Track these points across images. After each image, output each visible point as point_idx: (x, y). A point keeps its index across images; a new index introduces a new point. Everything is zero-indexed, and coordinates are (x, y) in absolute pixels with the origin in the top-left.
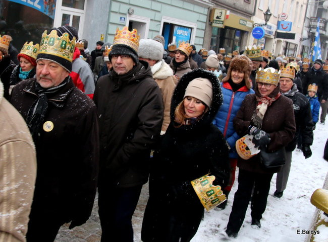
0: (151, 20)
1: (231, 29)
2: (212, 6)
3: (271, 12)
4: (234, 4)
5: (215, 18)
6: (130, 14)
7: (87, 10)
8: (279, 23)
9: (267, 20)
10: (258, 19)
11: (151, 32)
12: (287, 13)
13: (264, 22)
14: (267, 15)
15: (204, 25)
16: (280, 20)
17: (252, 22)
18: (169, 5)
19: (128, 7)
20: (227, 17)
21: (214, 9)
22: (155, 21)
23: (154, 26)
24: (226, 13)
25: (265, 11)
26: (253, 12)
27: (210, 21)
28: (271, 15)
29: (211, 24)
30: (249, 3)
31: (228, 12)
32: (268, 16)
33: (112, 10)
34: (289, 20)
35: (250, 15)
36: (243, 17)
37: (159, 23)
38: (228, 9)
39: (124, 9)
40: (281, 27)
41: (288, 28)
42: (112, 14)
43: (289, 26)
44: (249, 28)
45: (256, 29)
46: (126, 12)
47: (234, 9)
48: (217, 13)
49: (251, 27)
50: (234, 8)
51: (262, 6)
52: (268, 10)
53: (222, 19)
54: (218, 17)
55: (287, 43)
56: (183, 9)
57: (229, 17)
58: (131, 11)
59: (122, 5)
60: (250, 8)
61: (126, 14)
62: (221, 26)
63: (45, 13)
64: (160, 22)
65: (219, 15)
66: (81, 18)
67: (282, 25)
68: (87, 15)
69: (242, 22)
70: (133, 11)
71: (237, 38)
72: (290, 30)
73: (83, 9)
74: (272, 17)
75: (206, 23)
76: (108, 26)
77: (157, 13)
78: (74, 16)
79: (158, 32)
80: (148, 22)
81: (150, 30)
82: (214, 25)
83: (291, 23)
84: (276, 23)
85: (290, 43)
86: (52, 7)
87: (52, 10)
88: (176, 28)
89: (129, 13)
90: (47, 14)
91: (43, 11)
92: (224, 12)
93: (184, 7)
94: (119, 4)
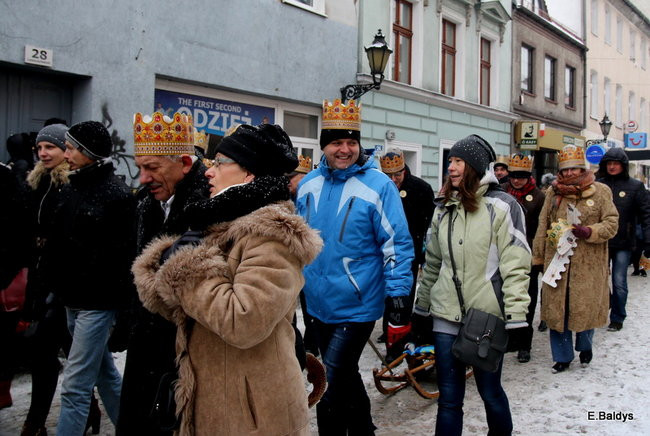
0: (424, 147)
2: (516, 118)
3: (611, 119)
4: (551, 113)
5: (523, 137)
6: (389, 140)
8: (626, 137)
9: (606, 133)
10: (592, 133)
11: (426, 166)
12: (637, 121)
13: (602, 137)
14: (605, 125)
15: (508, 148)
16: (627, 133)
17: (584, 138)
18: (448, 121)
19: (385, 129)
20: (542, 134)
21: (520, 123)
22: (430, 147)
23: (429, 156)
24: (539, 127)
25: (600, 119)
26: (582, 123)
27: (516, 142)
28: (610, 124)
29: (518, 147)
30: (575, 111)
31: (543, 127)
32: (607, 127)
34: (642, 130)
35: (577, 128)
36: (568, 133)
37: (435, 151)
38: (543, 122)
39: (380, 132)
40: (630, 143)
41: (642, 143)
43: (642, 140)
45: (591, 149)
46: (383, 137)
47: (553, 122)
48: (525, 128)
49: (582, 145)
50: (551, 119)
51: (595, 112)
52: (606, 118)
53: (535, 137)
54: (527, 135)
55: (644, 167)
56: (471, 126)
57: (545, 133)
58: (390, 135)
59: (376, 127)
60: (577, 117)
61: (382, 141)
62: (534, 147)
64: (438, 148)
65: (529, 131)
66: (314, 152)
67: (632, 140)
69: (566, 140)
70: (393, 134)
72: (645, 146)
73: (316, 138)
74: (613, 128)
75: (510, 145)
77: (432, 136)
78: (304, 150)
79: (437, 164)
80: (418, 150)
81: (423, 162)
82: (523, 147)
83: (646, 135)
84: (622, 138)
85: (649, 168)
89: (387, 138)
92: (535, 125)
93: (473, 124)
94: (370, 126)
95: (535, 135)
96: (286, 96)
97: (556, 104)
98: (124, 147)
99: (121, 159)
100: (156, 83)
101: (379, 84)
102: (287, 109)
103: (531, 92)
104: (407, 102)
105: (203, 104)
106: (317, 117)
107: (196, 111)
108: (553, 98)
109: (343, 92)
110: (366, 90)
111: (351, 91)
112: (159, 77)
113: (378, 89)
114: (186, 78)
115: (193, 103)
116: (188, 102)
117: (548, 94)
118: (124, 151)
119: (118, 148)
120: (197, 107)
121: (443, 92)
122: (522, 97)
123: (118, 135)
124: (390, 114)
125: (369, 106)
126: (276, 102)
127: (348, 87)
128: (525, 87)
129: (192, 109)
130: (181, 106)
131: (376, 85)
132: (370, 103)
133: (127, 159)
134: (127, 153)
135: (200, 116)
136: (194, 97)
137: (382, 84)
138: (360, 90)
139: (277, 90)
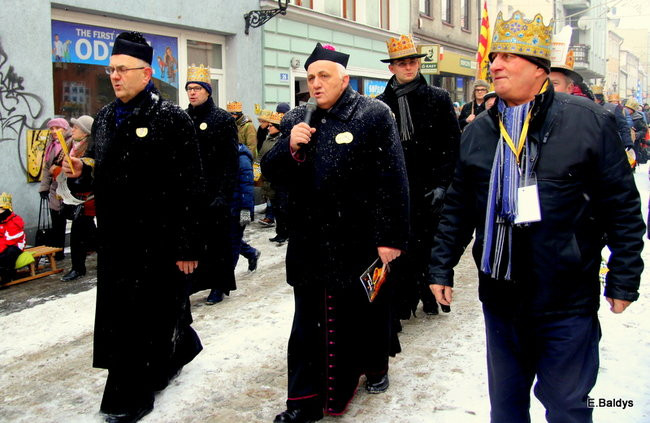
1: (449, 75)
4: (448, 36)
5: (422, 61)
6: (294, 68)
7: (227, 68)
19: (289, 57)
20: (441, 57)
21: (420, 47)
24: (439, 51)
26: (477, 46)
30: (470, 33)
31: (442, 50)
33: (267, 64)
36: (464, 56)
38: (442, 45)
39: (284, 60)
42: (267, 70)
44: (474, 71)
46: (288, 65)
47: (450, 45)
50: (448, 43)
53: (435, 61)
54: (427, 59)
56: (374, 51)
57: (444, 57)
58: (295, 63)
59: (280, 54)
61: (287, 69)
62: (434, 71)
63: (163, 80)
65: (429, 55)
66: (219, 82)
68: (229, 76)
69: (463, 63)
70: (298, 61)
71: (460, 89)
73: (221, 68)
76: (263, 90)
86: (172, 70)
87: (173, 75)
88: (366, 83)
89: (292, 66)
90: (166, 80)
91: (160, 78)
92: (435, 48)
94: (274, 53)
95: (435, 59)
96: (190, 24)
97: (453, 27)
98: (22, 85)
99: (20, 98)
100: (52, 14)
101: (284, 9)
102: (190, 38)
103: (429, 15)
104: (311, 27)
105: (103, 35)
106: (220, 45)
107: (96, 43)
108: (449, 22)
109: (247, 18)
110: (271, 16)
111: (255, 18)
112: (54, 6)
113: (283, 14)
114: (84, 7)
115: (92, 34)
116: (87, 33)
117: (444, 18)
118: (22, 88)
119: (16, 85)
120: (96, 39)
121: (345, 16)
122: (421, 20)
123: (15, 72)
124: (294, 40)
125: (273, 33)
126: (179, 31)
127: (251, 13)
128: (422, 9)
129: (91, 40)
130: (80, 37)
131: (282, 10)
132: (274, 30)
133: (26, 97)
134: (25, 91)
135: (101, 48)
136: (93, 28)
137: (287, 9)
138: (265, 15)
139: (179, 17)
